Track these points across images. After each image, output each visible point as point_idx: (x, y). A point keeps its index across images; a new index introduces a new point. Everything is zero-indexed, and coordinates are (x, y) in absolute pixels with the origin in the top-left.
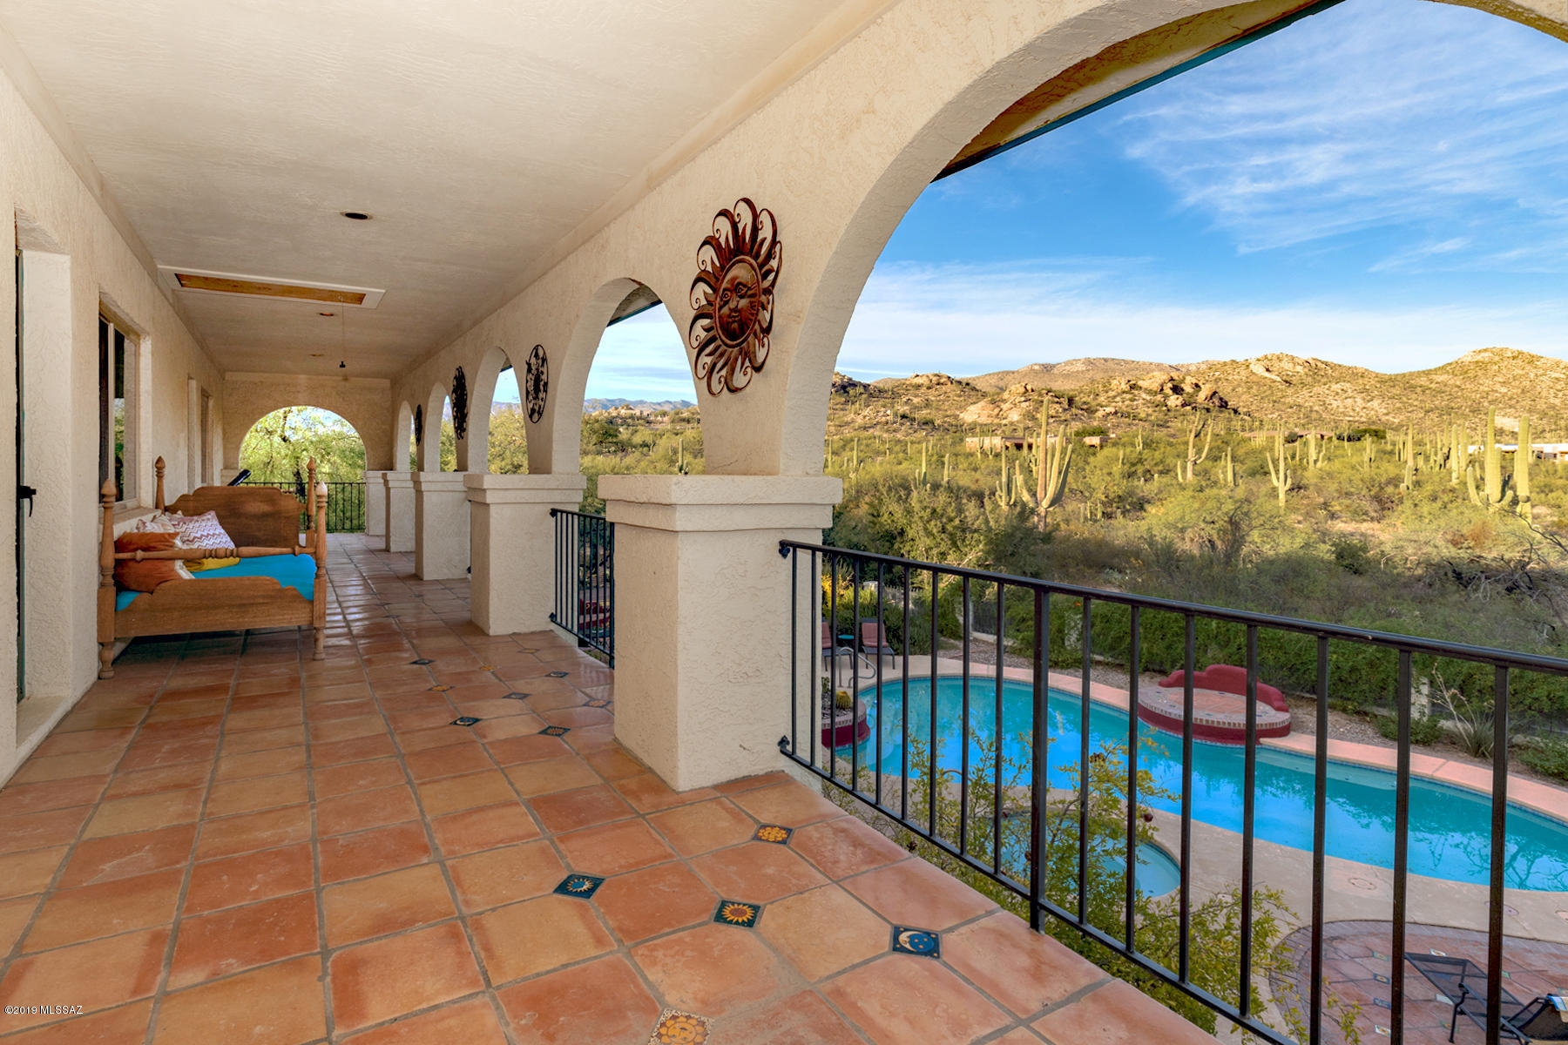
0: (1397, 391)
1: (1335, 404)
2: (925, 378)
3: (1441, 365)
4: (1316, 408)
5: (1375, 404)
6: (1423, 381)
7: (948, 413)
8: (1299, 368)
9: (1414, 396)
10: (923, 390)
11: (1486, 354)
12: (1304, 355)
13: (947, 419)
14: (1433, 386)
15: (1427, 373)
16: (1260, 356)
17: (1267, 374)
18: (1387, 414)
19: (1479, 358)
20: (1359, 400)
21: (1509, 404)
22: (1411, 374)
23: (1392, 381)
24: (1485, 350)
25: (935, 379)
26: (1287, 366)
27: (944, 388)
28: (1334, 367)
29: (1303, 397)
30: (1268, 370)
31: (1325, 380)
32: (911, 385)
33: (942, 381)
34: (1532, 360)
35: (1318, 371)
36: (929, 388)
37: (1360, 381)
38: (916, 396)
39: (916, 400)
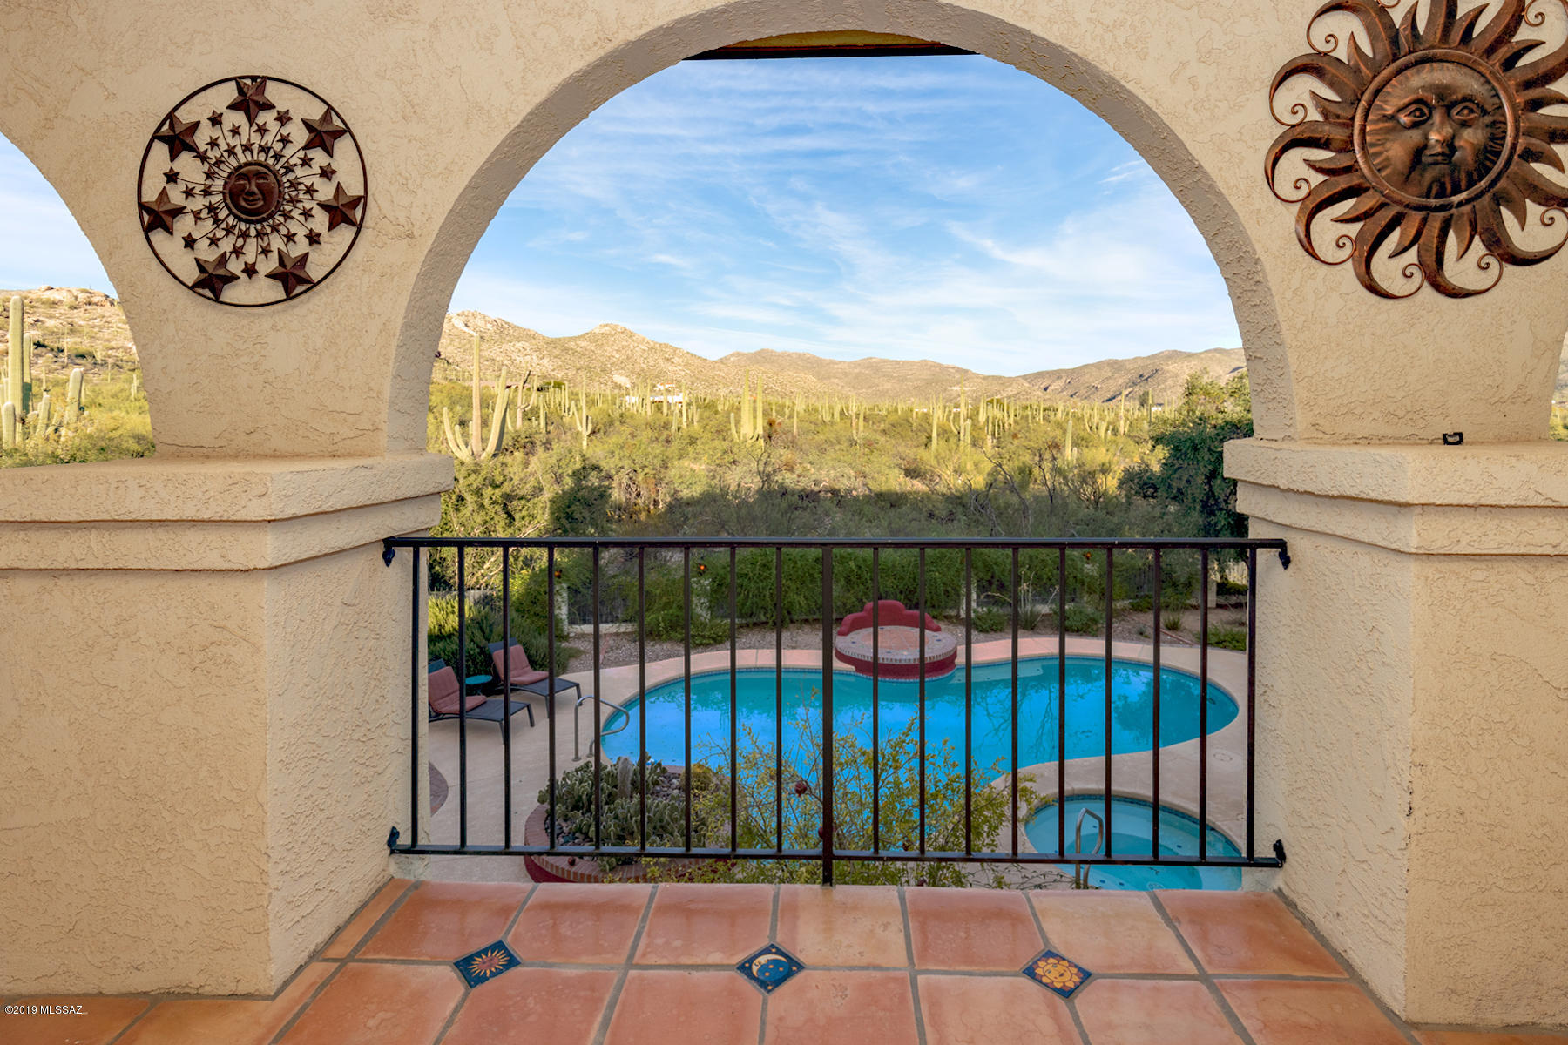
0: (557, 352)
1: (519, 359)
2: (64, 293)
3: (581, 333)
4: (506, 362)
5: (545, 361)
6: (572, 345)
7: (113, 344)
8: (489, 326)
9: (568, 357)
10: (63, 309)
11: (607, 328)
12: (493, 315)
13: (113, 353)
14: (578, 349)
15: (575, 339)
16: (460, 312)
17: (465, 329)
18: (553, 370)
19: (603, 330)
20: (534, 357)
21: (620, 365)
22: (565, 339)
23: (552, 343)
24: (607, 325)
25: (82, 297)
26: (481, 323)
27: (99, 309)
28: (516, 328)
29: (494, 352)
30: (466, 325)
31: (508, 338)
32: (39, 300)
33: (95, 300)
34: (631, 335)
35: (504, 331)
36: (73, 308)
37: (533, 341)
38: (51, 317)
39: (50, 323)
